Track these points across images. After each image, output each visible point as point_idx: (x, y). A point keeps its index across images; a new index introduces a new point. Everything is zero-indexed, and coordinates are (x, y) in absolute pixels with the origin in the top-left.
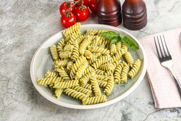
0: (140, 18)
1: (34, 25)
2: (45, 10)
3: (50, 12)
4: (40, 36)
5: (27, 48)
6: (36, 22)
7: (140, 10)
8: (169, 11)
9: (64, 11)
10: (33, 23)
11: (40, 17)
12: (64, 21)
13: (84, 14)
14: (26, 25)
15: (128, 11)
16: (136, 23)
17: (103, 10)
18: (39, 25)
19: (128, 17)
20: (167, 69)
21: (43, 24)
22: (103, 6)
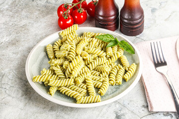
0: (137, 24)
1: (30, 25)
2: (43, 12)
3: (48, 13)
4: (36, 36)
5: (22, 46)
6: (32, 22)
7: (137, 16)
8: (166, 20)
9: (61, 12)
10: (30, 23)
11: (37, 18)
12: (62, 22)
13: (82, 16)
14: (23, 24)
15: (126, 16)
16: (132, 29)
17: (101, 13)
18: (35, 25)
19: (125, 22)
20: (162, 74)
21: (40, 24)
22: (102, 9)
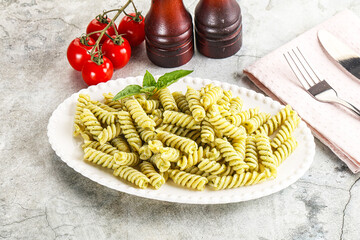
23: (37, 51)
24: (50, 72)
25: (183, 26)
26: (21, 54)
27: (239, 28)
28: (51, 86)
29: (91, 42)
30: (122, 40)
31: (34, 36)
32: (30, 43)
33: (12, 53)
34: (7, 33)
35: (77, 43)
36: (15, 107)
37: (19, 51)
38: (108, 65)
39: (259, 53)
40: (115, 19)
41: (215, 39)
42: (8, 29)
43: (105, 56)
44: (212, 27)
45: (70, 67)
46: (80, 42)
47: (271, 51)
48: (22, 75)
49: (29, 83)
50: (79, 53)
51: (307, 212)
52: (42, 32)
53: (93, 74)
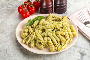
23: (10, 8)
24: (13, 14)
25: (50, 3)
26: (5, 9)
27: (66, 5)
28: (12, 18)
29: (24, 6)
30: (33, 6)
31: (10, 5)
32: (8, 6)
33: (3, 8)
34: (2, 3)
35: (21, 6)
36: (2, 22)
37: (5, 8)
38: (29, 13)
39: (71, 13)
40: (32, 1)
41: (59, 8)
42: (3, 2)
43: (28, 10)
44: (58, 5)
45: (18, 13)
46: (22, 6)
47: (74, 13)
48: (5, 14)
49: (6, 17)
50: (21, 9)
51: (80, 56)
52: (12, 4)
53: (24, 15)
